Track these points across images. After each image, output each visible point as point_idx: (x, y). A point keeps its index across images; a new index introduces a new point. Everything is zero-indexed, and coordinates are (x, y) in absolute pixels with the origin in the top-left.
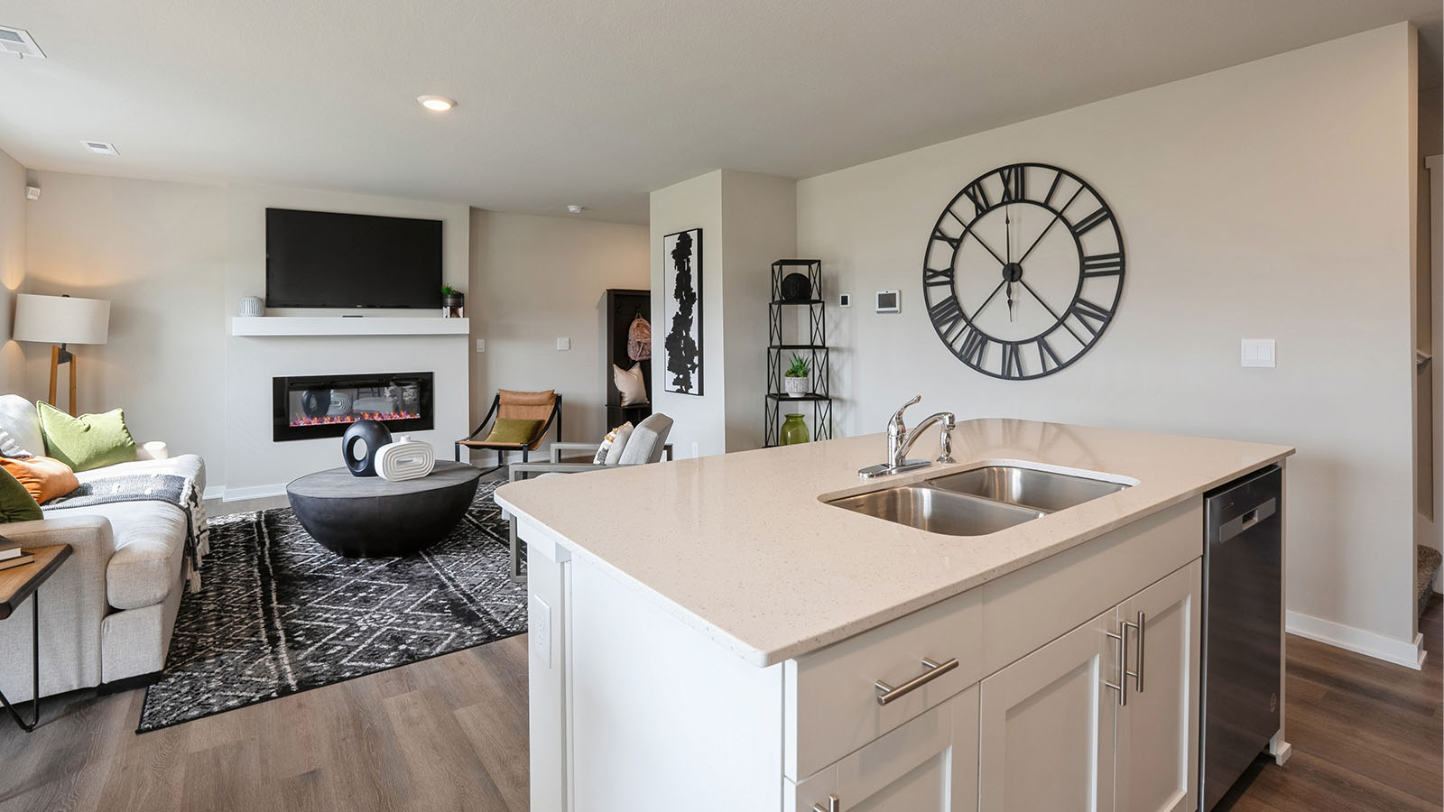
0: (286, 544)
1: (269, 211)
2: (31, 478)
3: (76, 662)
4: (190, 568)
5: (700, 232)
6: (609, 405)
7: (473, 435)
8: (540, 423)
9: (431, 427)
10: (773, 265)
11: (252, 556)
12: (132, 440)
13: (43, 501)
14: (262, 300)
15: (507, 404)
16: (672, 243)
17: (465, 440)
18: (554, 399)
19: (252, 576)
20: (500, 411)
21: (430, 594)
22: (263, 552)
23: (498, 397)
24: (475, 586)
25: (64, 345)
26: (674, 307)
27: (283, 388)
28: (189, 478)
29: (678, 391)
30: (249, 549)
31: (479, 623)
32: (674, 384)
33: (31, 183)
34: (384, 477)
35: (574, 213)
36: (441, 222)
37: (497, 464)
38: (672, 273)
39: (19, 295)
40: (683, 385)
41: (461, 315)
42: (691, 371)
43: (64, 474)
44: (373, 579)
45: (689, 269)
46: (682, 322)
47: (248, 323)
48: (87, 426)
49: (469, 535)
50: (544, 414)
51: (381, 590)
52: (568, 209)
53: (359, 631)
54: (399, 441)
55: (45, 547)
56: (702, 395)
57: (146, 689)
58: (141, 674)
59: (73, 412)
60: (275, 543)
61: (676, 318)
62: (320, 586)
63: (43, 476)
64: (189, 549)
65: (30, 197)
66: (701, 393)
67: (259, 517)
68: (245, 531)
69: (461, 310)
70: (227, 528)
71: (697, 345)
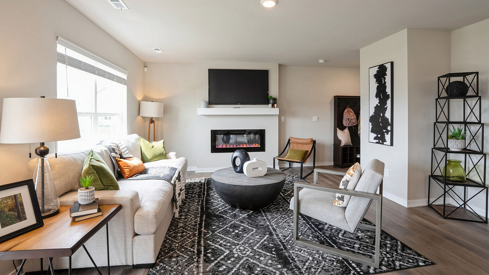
0: (212, 195)
1: (209, 70)
2: (127, 167)
3: (125, 254)
4: (175, 208)
5: (392, 63)
6: (335, 145)
7: (280, 155)
8: (307, 152)
9: (264, 151)
10: (439, 78)
11: (200, 200)
12: (165, 151)
13: (130, 176)
14: (207, 102)
15: (293, 143)
16: (374, 71)
17: (277, 157)
18: (312, 142)
19: (198, 210)
20: (290, 145)
21: (265, 238)
22: (203, 198)
23: (289, 140)
24: (286, 237)
25: (152, 118)
26: (375, 102)
27: (214, 134)
28: (179, 168)
29: (377, 143)
30: (199, 196)
31: (290, 267)
32: (374, 139)
33: (145, 67)
34: (247, 175)
35: (321, 63)
36: (268, 70)
37: (289, 167)
38: (374, 85)
39: (141, 102)
40: (381, 140)
41: (276, 107)
42: (386, 134)
43: (139, 166)
44: (242, 222)
45: (385, 83)
46: (380, 109)
47: (203, 110)
48: (153, 146)
49: (281, 203)
50: (309, 148)
51: (244, 230)
52: (319, 61)
53: (234, 257)
54: (253, 160)
55: (113, 205)
56: (393, 146)
57: (149, 269)
58: (147, 263)
59: (149, 141)
60: (208, 195)
61: (377, 108)
62: (220, 222)
63: (131, 166)
64: (174, 200)
65: (145, 71)
66: (392, 144)
67: (205, 181)
68: (200, 187)
69: (275, 105)
70: (194, 184)
71: (390, 121)
